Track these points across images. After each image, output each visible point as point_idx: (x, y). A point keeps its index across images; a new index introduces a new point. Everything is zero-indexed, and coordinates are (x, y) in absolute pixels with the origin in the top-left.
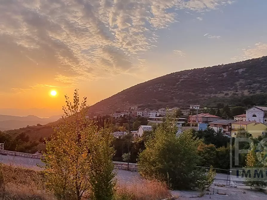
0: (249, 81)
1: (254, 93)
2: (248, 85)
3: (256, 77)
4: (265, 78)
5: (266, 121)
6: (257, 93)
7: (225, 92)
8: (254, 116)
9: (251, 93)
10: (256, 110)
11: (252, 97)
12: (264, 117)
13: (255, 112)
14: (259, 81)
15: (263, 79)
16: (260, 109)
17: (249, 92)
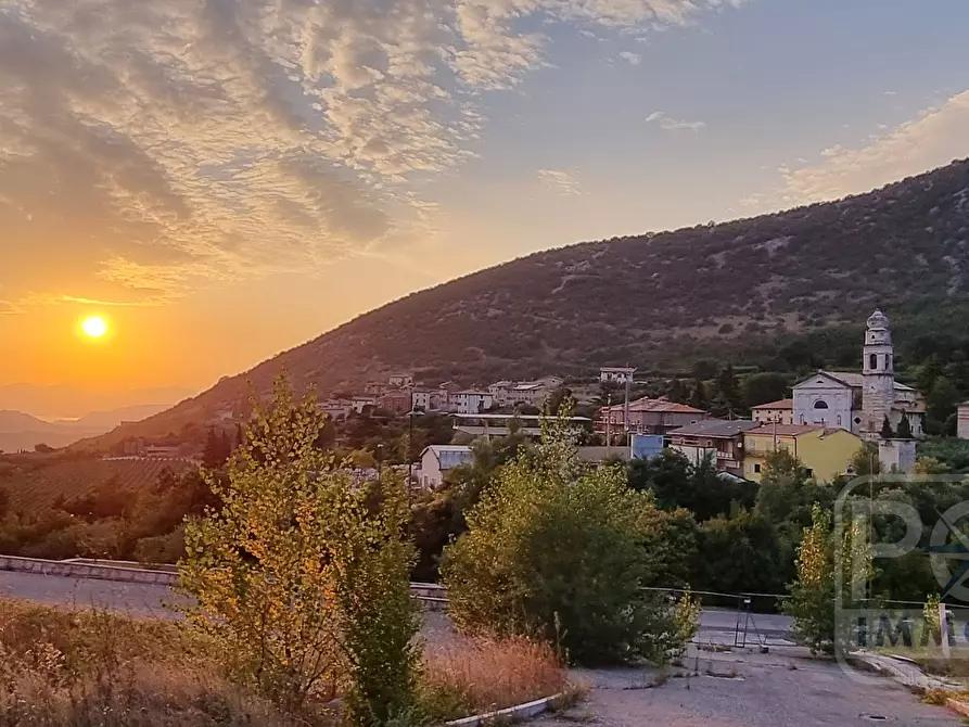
0: (803, 280)
1: (818, 324)
2: (801, 295)
3: (826, 268)
4: (856, 272)
5: (858, 421)
6: (831, 323)
7: (721, 322)
8: (821, 405)
9: (810, 323)
10: (828, 383)
11: (811, 337)
12: (852, 409)
13: (824, 391)
14: (836, 281)
15: (848, 273)
16: (839, 382)
17: (800, 319)
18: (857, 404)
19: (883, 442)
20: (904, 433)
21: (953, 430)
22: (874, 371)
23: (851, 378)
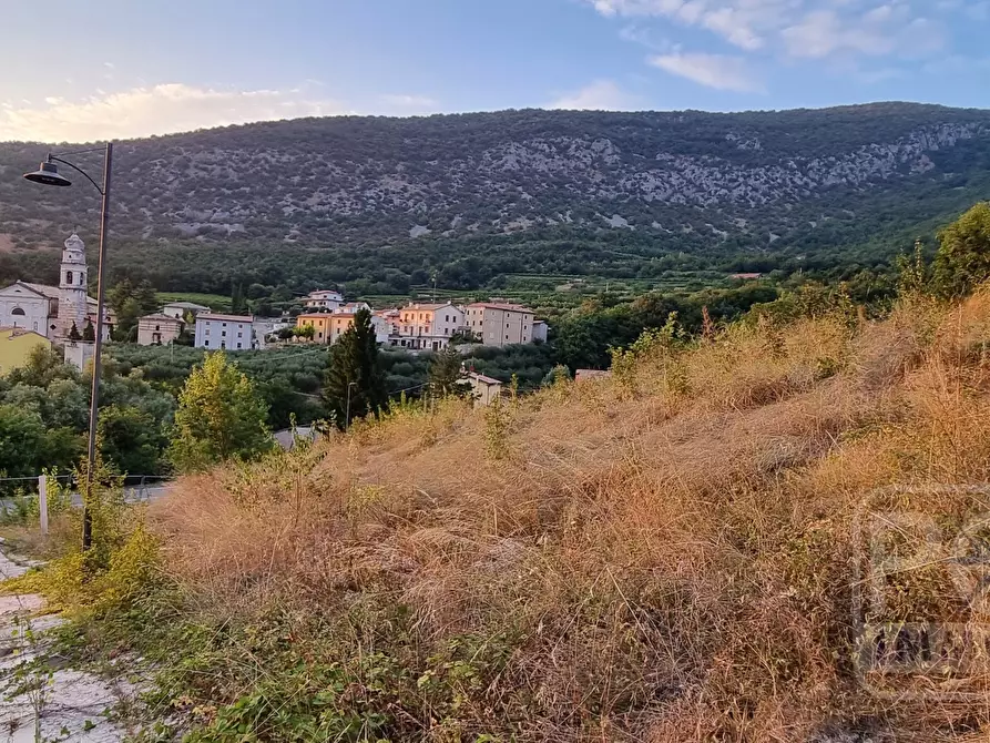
0: (17, 206)
1: (31, 247)
2: (14, 220)
3: (39, 200)
4: (67, 207)
5: (53, 327)
6: (41, 248)
8: (18, 312)
9: (23, 246)
10: (25, 293)
11: (24, 258)
12: (48, 317)
13: (21, 300)
14: (49, 213)
15: (60, 208)
16: (35, 292)
17: (13, 241)
18: (53, 313)
19: (69, 344)
20: (89, 336)
21: (135, 338)
22: (70, 286)
23: (49, 290)
